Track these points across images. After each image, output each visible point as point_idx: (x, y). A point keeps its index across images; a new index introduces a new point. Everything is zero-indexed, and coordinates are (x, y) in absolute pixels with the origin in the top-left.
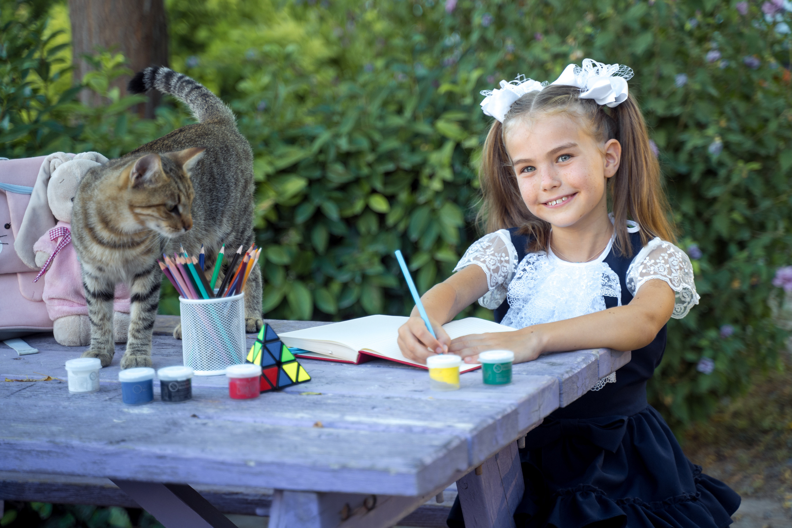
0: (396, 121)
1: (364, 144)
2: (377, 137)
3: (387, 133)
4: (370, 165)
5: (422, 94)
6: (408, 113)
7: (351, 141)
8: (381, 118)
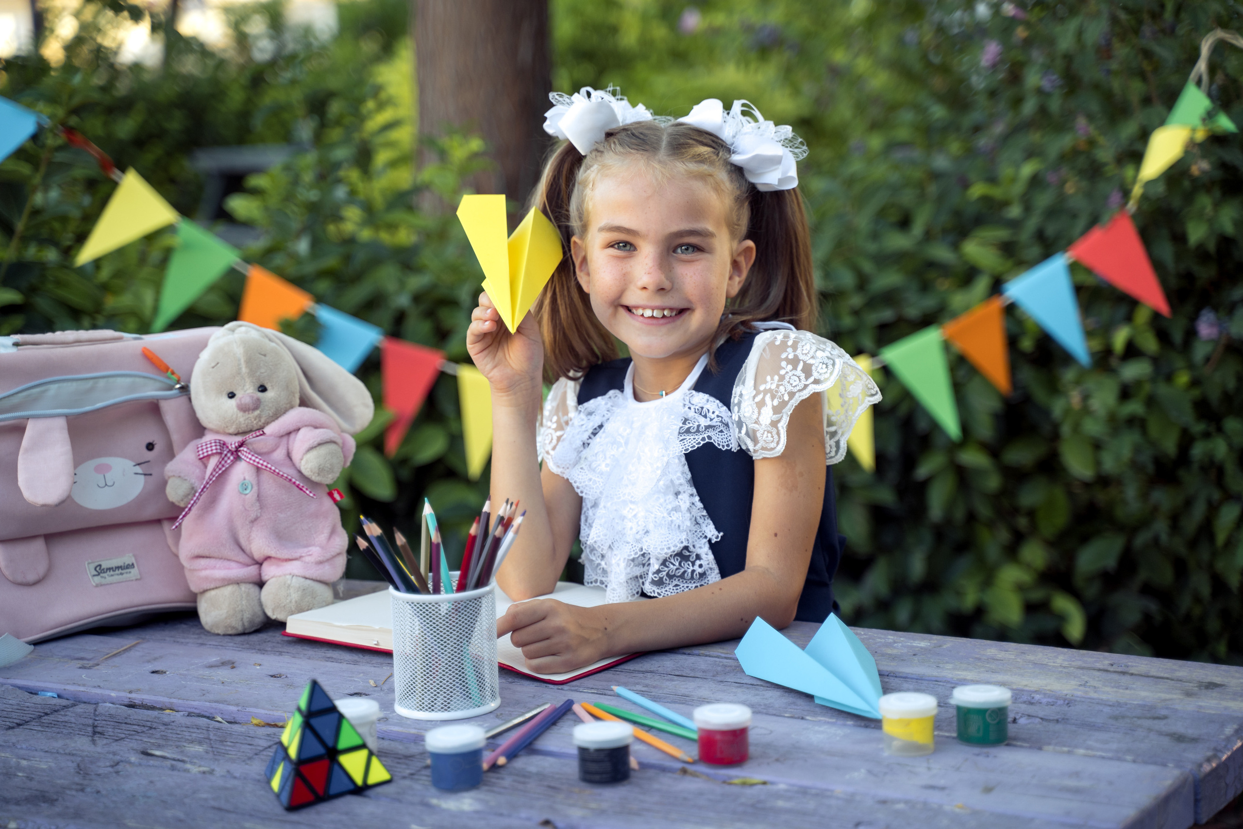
0: (898, 241)
1: (847, 279)
2: (867, 267)
3: (884, 260)
4: (856, 313)
5: (941, 199)
6: (918, 228)
7: (827, 275)
8: (875, 236)
